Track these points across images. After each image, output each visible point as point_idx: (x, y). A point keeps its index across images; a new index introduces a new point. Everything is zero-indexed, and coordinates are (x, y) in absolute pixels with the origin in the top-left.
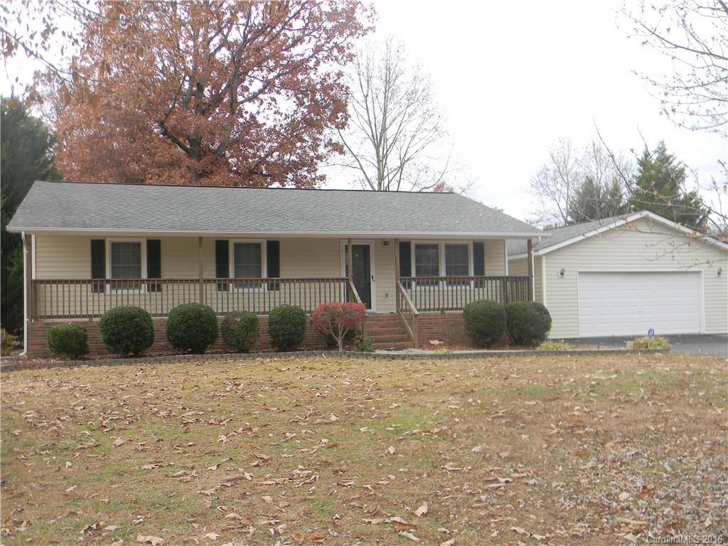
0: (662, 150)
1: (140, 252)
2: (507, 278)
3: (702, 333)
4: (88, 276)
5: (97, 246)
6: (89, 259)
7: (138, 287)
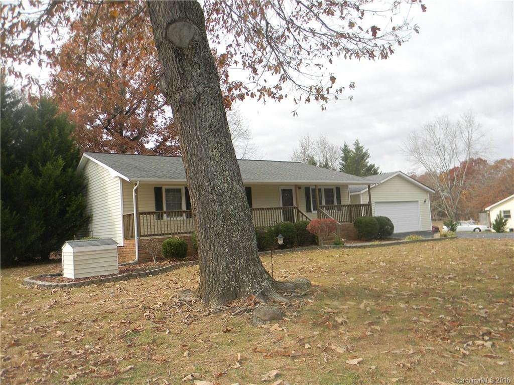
0: (357, 144)
1: (181, 194)
2: (350, 205)
3: (420, 230)
4: (153, 209)
5: (158, 191)
6: (154, 199)
7: (182, 216)
